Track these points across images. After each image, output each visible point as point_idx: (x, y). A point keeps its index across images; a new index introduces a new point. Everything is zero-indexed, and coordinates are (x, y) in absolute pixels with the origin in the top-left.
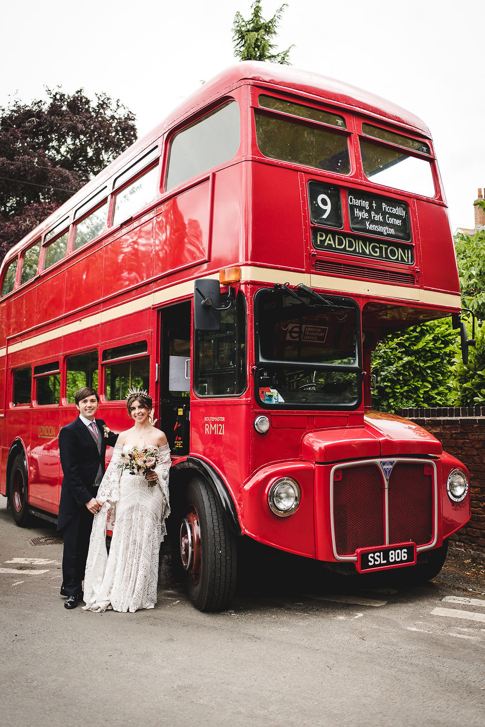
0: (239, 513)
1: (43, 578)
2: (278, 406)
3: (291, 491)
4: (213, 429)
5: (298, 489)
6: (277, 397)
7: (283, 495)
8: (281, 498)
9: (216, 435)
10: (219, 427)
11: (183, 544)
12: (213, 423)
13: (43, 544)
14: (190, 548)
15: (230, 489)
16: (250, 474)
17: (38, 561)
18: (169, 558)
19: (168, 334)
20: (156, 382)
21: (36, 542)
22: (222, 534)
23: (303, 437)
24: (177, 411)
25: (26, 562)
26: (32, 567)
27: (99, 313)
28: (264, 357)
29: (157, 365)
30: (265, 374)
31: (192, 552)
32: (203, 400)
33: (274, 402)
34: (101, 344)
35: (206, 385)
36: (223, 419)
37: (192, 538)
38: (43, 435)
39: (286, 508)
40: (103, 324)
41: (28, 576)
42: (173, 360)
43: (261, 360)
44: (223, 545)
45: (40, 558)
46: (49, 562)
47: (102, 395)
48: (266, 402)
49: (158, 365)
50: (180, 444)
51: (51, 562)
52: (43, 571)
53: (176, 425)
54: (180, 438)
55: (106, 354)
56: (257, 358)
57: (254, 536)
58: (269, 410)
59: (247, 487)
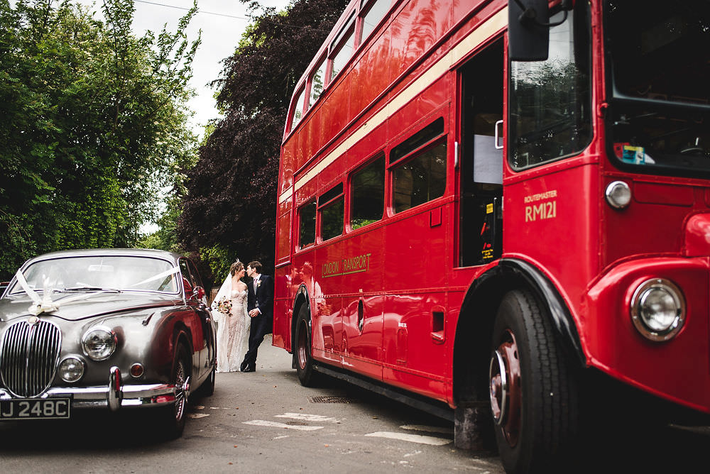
0: (582, 334)
1: (314, 434)
2: (644, 168)
3: (669, 300)
4: (538, 212)
5: (679, 298)
6: (642, 157)
7: (655, 307)
8: (653, 312)
9: (544, 220)
10: (548, 208)
11: (494, 387)
12: (538, 203)
13: (325, 402)
14: (504, 392)
15: (566, 297)
16: (600, 272)
17: (312, 418)
18: (474, 412)
19: (472, 103)
20: (456, 168)
21: (316, 400)
22: (553, 367)
23: (688, 220)
24: (486, 208)
25: (299, 418)
26: (305, 423)
27: (386, 105)
28: (620, 91)
29: (456, 143)
30: (623, 118)
31: (507, 397)
32: (523, 173)
33: (638, 161)
34: (387, 144)
35: (527, 154)
36: (554, 193)
37: (508, 376)
38: (326, 275)
39: (661, 328)
40: (389, 118)
41: (294, 430)
42: (479, 140)
43: (616, 95)
44: (556, 384)
45: (316, 414)
46: (325, 420)
47: (389, 207)
48: (625, 161)
49: (458, 145)
50: (489, 254)
51: (328, 419)
52: (315, 428)
53: (483, 228)
54: (489, 245)
55: (394, 154)
56: (609, 93)
57: (607, 368)
58: (630, 173)
59: (594, 293)
